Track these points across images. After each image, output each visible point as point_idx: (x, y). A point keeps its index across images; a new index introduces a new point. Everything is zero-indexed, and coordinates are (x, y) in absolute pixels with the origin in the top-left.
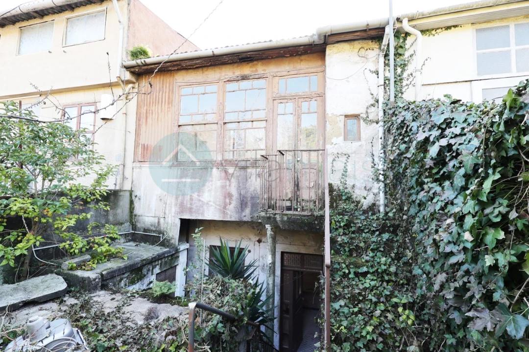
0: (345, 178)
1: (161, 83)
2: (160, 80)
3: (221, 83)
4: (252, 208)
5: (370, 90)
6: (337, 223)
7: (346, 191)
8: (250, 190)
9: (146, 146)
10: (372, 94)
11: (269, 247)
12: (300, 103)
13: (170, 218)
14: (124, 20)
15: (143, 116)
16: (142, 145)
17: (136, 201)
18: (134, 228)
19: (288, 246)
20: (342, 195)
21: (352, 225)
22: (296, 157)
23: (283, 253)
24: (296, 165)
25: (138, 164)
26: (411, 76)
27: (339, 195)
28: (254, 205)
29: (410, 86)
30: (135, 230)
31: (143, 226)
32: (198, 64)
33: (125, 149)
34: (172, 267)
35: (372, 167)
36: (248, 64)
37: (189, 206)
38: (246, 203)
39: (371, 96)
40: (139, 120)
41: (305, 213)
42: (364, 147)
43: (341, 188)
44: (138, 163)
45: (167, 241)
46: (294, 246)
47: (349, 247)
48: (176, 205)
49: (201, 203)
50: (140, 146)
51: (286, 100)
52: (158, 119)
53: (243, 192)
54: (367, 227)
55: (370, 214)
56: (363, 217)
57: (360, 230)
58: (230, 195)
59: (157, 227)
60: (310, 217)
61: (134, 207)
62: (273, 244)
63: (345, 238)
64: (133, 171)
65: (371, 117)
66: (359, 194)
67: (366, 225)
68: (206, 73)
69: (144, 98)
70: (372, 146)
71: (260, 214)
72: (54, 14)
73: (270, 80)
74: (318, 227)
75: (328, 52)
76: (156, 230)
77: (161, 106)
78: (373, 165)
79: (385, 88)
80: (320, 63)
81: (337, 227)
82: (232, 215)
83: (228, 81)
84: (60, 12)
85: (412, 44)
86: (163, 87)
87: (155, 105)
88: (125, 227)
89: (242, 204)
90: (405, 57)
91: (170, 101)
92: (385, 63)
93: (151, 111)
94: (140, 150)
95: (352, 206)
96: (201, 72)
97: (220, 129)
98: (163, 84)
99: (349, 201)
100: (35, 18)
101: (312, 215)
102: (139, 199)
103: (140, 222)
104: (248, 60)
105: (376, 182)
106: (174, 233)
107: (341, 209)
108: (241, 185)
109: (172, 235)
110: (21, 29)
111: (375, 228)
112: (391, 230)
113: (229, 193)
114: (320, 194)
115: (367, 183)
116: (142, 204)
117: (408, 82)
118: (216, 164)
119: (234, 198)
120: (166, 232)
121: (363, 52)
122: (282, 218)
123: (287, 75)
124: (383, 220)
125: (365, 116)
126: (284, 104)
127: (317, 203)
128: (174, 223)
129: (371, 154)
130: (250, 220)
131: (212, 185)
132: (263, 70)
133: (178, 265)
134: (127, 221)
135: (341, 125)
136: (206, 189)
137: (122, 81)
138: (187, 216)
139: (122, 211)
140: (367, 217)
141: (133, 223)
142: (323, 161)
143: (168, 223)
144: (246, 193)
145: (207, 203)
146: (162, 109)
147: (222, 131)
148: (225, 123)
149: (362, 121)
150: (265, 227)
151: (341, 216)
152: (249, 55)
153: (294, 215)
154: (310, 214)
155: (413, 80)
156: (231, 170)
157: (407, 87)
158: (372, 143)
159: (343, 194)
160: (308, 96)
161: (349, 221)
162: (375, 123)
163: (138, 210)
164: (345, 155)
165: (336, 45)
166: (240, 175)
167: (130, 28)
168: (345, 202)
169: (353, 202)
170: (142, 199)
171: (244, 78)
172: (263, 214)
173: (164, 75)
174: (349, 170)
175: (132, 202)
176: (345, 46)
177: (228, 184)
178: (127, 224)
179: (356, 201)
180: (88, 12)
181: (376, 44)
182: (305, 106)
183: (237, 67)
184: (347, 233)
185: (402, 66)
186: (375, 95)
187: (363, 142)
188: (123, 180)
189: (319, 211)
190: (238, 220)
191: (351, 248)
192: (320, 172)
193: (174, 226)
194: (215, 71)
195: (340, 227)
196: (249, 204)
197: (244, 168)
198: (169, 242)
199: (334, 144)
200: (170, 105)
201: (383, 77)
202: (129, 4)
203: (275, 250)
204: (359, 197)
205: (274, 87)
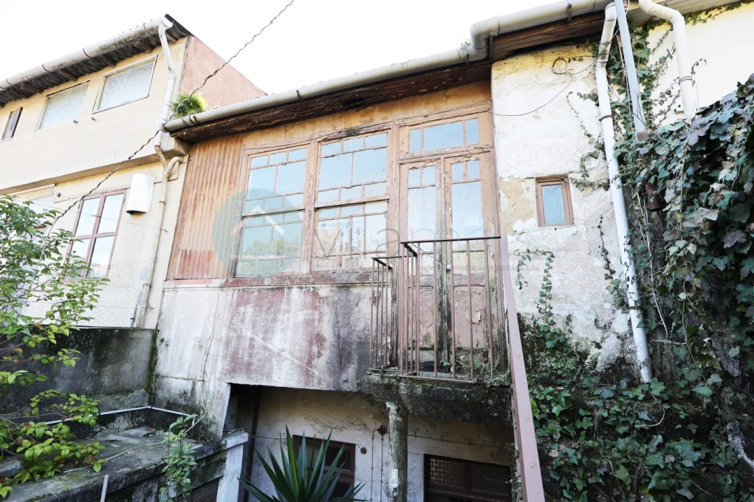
0: (548, 301)
1: (223, 151)
2: (220, 148)
3: (314, 145)
4: (360, 363)
5: (584, 128)
6: (543, 406)
7: (552, 329)
8: (357, 329)
9: (188, 254)
10: (589, 136)
11: (393, 450)
12: (448, 166)
13: (212, 382)
14: (178, 68)
15: (190, 205)
16: (182, 251)
17: (161, 348)
18: (152, 401)
19: (437, 442)
20: (543, 338)
21: (582, 412)
22: (444, 263)
23: (427, 458)
24: (445, 278)
25: (171, 284)
26: (667, 96)
27: (537, 339)
28: (363, 359)
29: (668, 114)
30: (153, 405)
31: (167, 396)
32: (277, 118)
33: (156, 258)
34: (206, 484)
35: (607, 277)
36: (357, 111)
37: (246, 359)
38: (350, 354)
39: (588, 139)
40: (184, 212)
41: (466, 378)
42: (584, 237)
43: (541, 323)
44: (172, 282)
45: (203, 428)
46: (450, 445)
47: (585, 479)
48: (225, 357)
49: (267, 354)
50: (181, 252)
51: (423, 164)
52: (211, 208)
53: (343, 332)
54: (622, 419)
55: (624, 384)
56: (607, 393)
57: (607, 429)
58: (319, 339)
59: (189, 400)
60: (475, 388)
61: (157, 360)
62: (401, 443)
63: (571, 452)
64: (163, 296)
65: (593, 177)
66: (584, 336)
67: (618, 414)
68: (291, 131)
69: (195, 178)
70: (602, 234)
71: (371, 377)
72: (91, 73)
73: (395, 132)
74: (495, 414)
75: (495, 73)
76: (187, 405)
77: (219, 188)
78: (608, 272)
79: (615, 123)
80: (481, 98)
81: (543, 416)
82: (321, 380)
83: (325, 140)
84: (99, 70)
85: (661, 41)
86: (224, 158)
87: (210, 187)
88: (135, 398)
89: (340, 356)
90: (648, 65)
91: (233, 179)
92: (608, 78)
93: (202, 197)
94: (178, 260)
95: (570, 364)
96: (284, 131)
97: (308, 218)
98: (224, 154)
99: (562, 351)
100: (67, 80)
101: (480, 384)
102: (167, 345)
103: (162, 390)
104: (358, 103)
105: (620, 311)
106: (217, 410)
107: (546, 371)
108: (340, 318)
109: (213, 417)
110: (49, 98)
111: (646, 422)
112: (694, 431)
113: (318, 335)
114: (496, 337)
115: (599, 311)
116: (169, 355)
117: (664, 107)
118: (298, 281)
119: (327, 344)
120: (203, 409)
121: (561, 66)
122: (411, 389)
123: (423, 123)
124: (664, 402)
125: (579, 177)
126: (419, 170)
127: (490, 355)
128: (218, 392)
129: (600, 250)
130: (355, 390)
131: (288, 320)
132: (382, 119)
133: (222, 477)
134: (139, 386)
135: (531, 196)
136: (279, 326)
137: (164, 153)
138: (241, 380)
139: (132, 367)
140: (618, 394)
141: (151, 390)
142: (499, 269)
143: (208, 393)
144: (349, 334)
145: (279, 355)
146: (219, 192)
147: (312, 222)
148: (317, 209)
149: (572, 187)
150: (386, 406)
151: (551, 389)
152: (357, 93)
153: (438, 382)
154: (474, 381)
155: (674, 102)
156: (324, 291)
157: (663, 116)
158: (599, 227)
159: (548, 336)
160: (462, 153)
161: (572, 401)
162: (602, 190)
163: (163, 367)
164: (544, 253)
165: (510, 61)
166: (339, 300)
167: (185, 78)
168: (553, 355)
169: (572, 355)
170: (171, 344)
171: (351, 133)
172: (376, 378)
173: (227, 141)
174: (554, 285)
175: (154, 352)
176: (528, 61)
177: (317, 317)
178: (139, 393)
179: (579, 353)
180: (133, 64)
181: (587, 50)
182: (457, 170)
183: (340, 118)
184: (573, 433)
185: (646, 80)
186: (595, 137)
187: (580, 227)
188: (146, 311)
189: (495, 374)
190: (332, 389)
191: (591, 481)
192: (494, 291)
193: (218, 398)
194: (304, 127)
195: (552, 416)
196: (355, 357)
197: (346, 287)
198: (207, 430)
199: (518, 233)
200: (232, 185)
201: (609, 102)
202: (187, 47)
203: (406, 458)
204: (583, 343)
205: (401, 144)
